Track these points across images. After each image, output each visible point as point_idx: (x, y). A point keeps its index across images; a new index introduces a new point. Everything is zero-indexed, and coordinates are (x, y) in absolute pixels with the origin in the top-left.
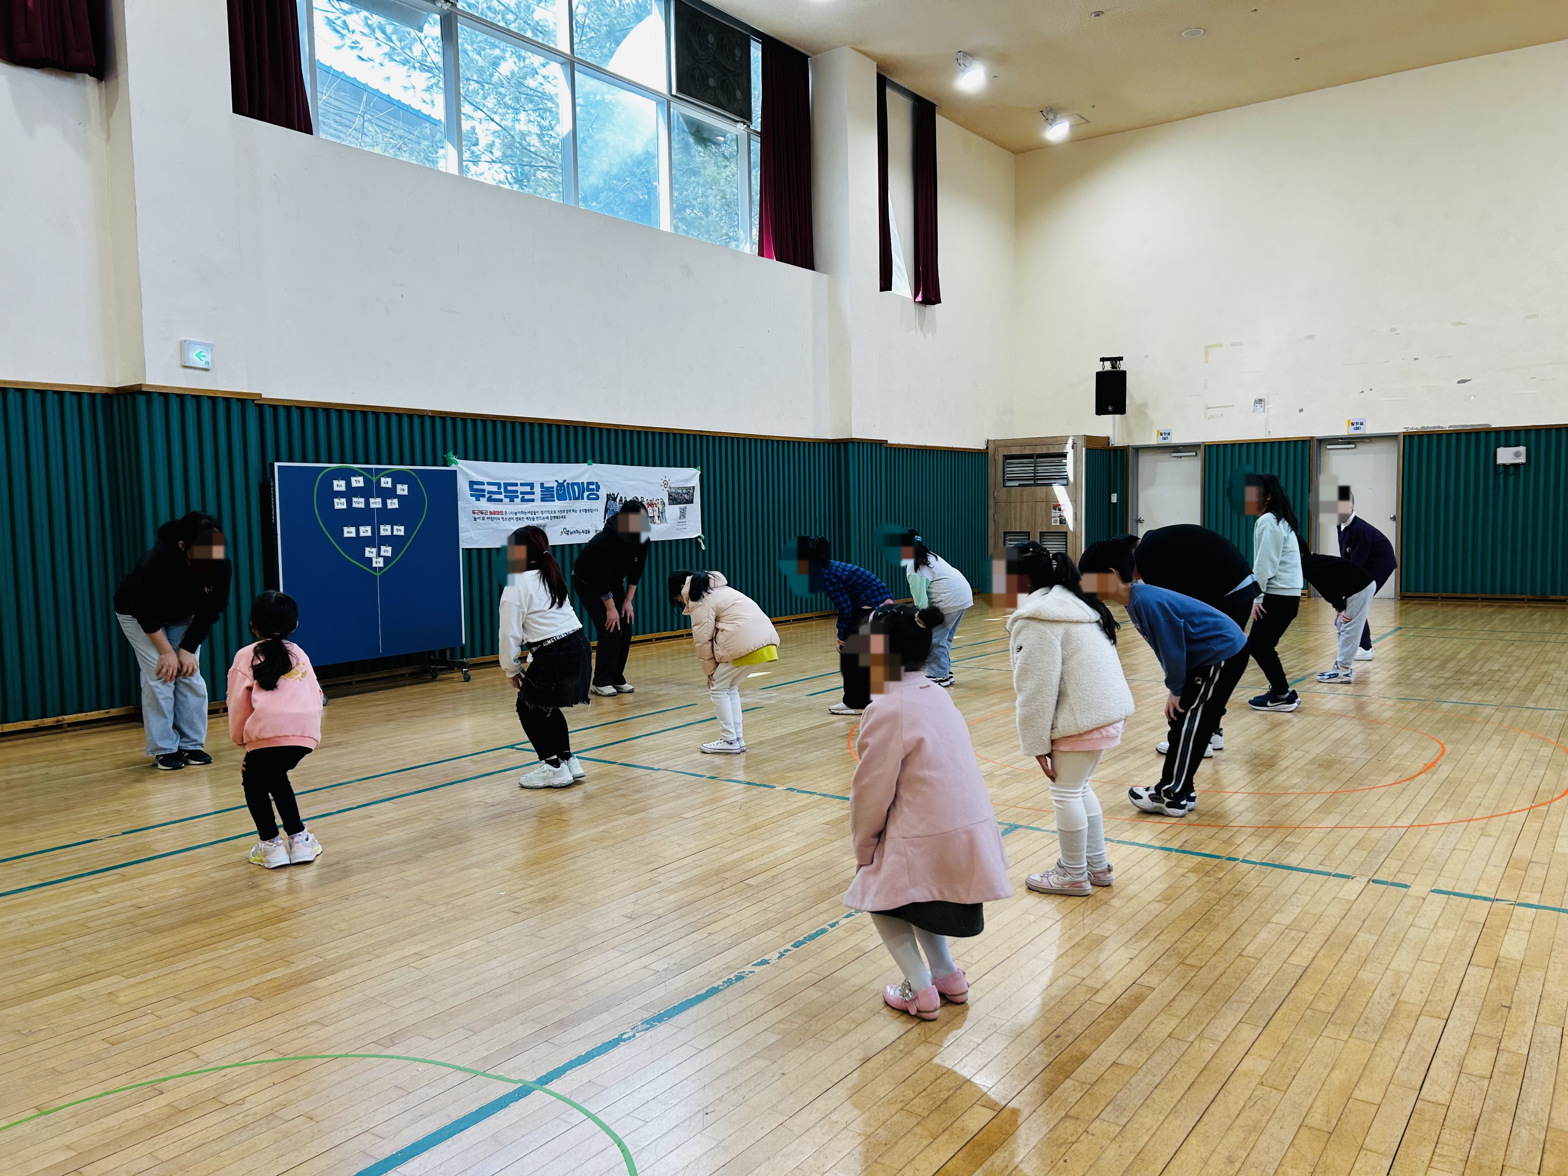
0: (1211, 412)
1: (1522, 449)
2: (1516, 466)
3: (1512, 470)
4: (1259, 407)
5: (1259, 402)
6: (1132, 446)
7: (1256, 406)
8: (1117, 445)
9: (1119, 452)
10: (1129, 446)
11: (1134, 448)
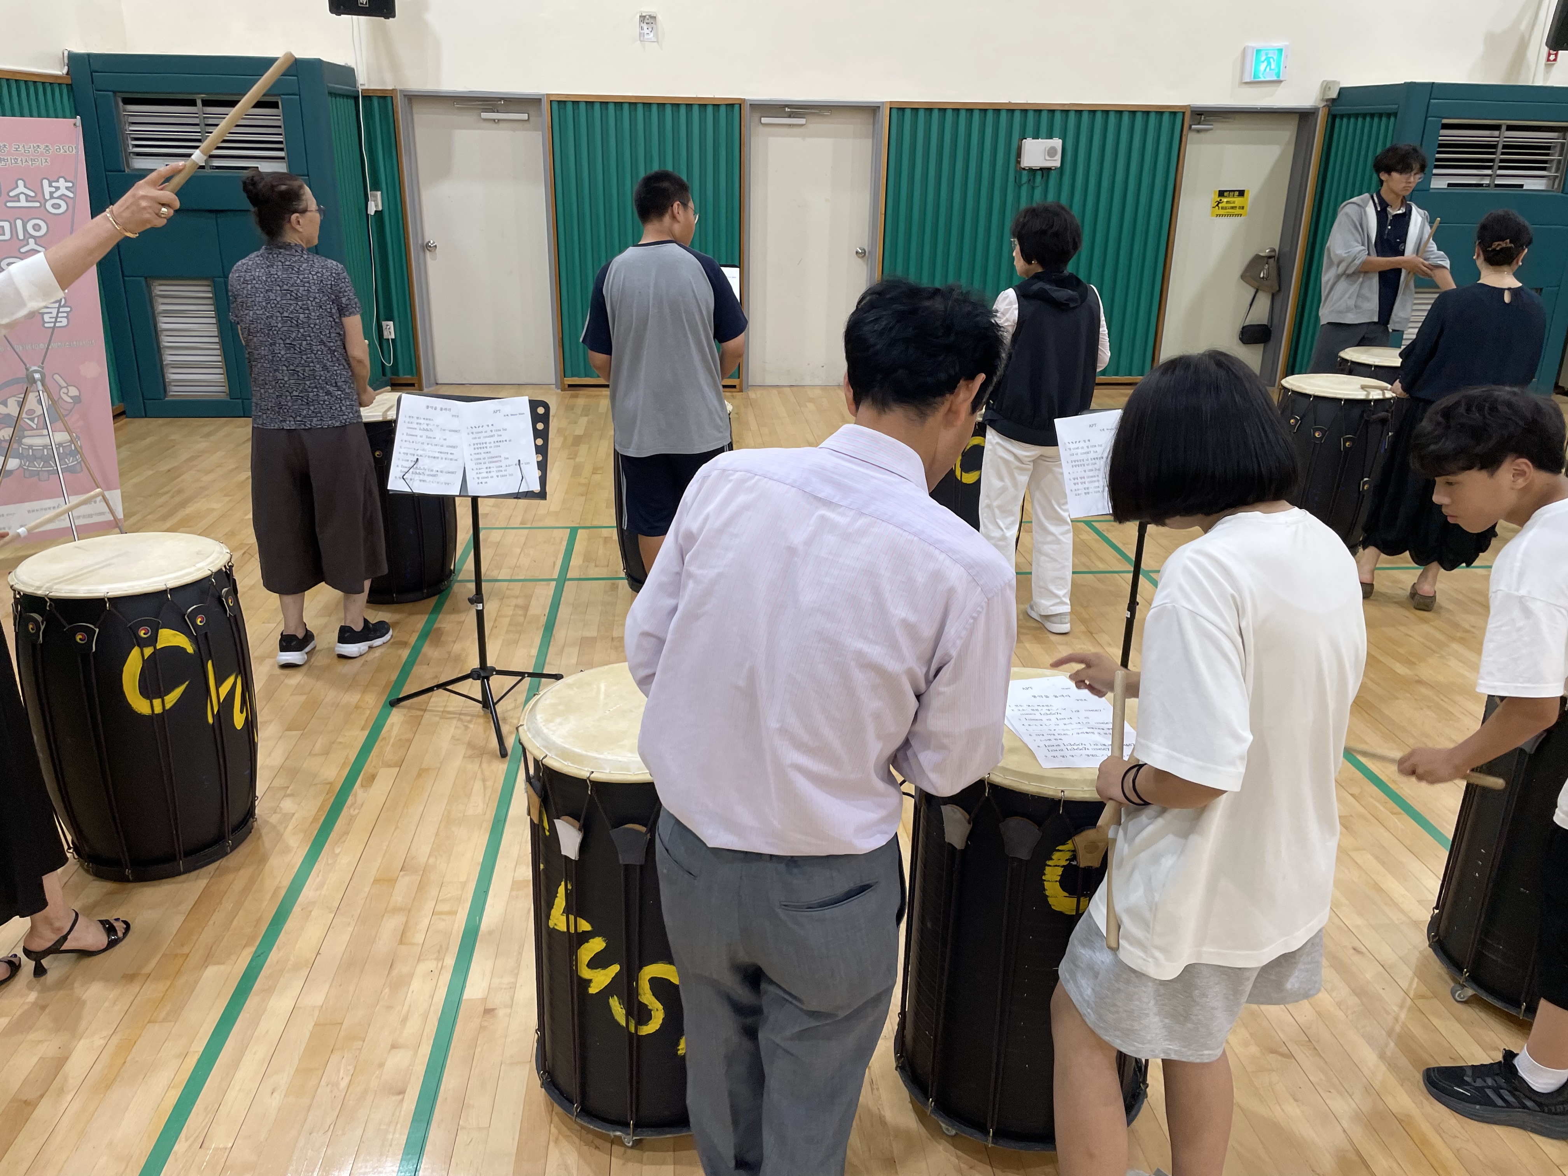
1: (1057, 144)
4: (648, 31)
5: (648, 20)
6: (401, 91)
7: (642, 28)
8: (368, 87)
9: (376, 102)
10: (395, 91)
11: (405, 96)
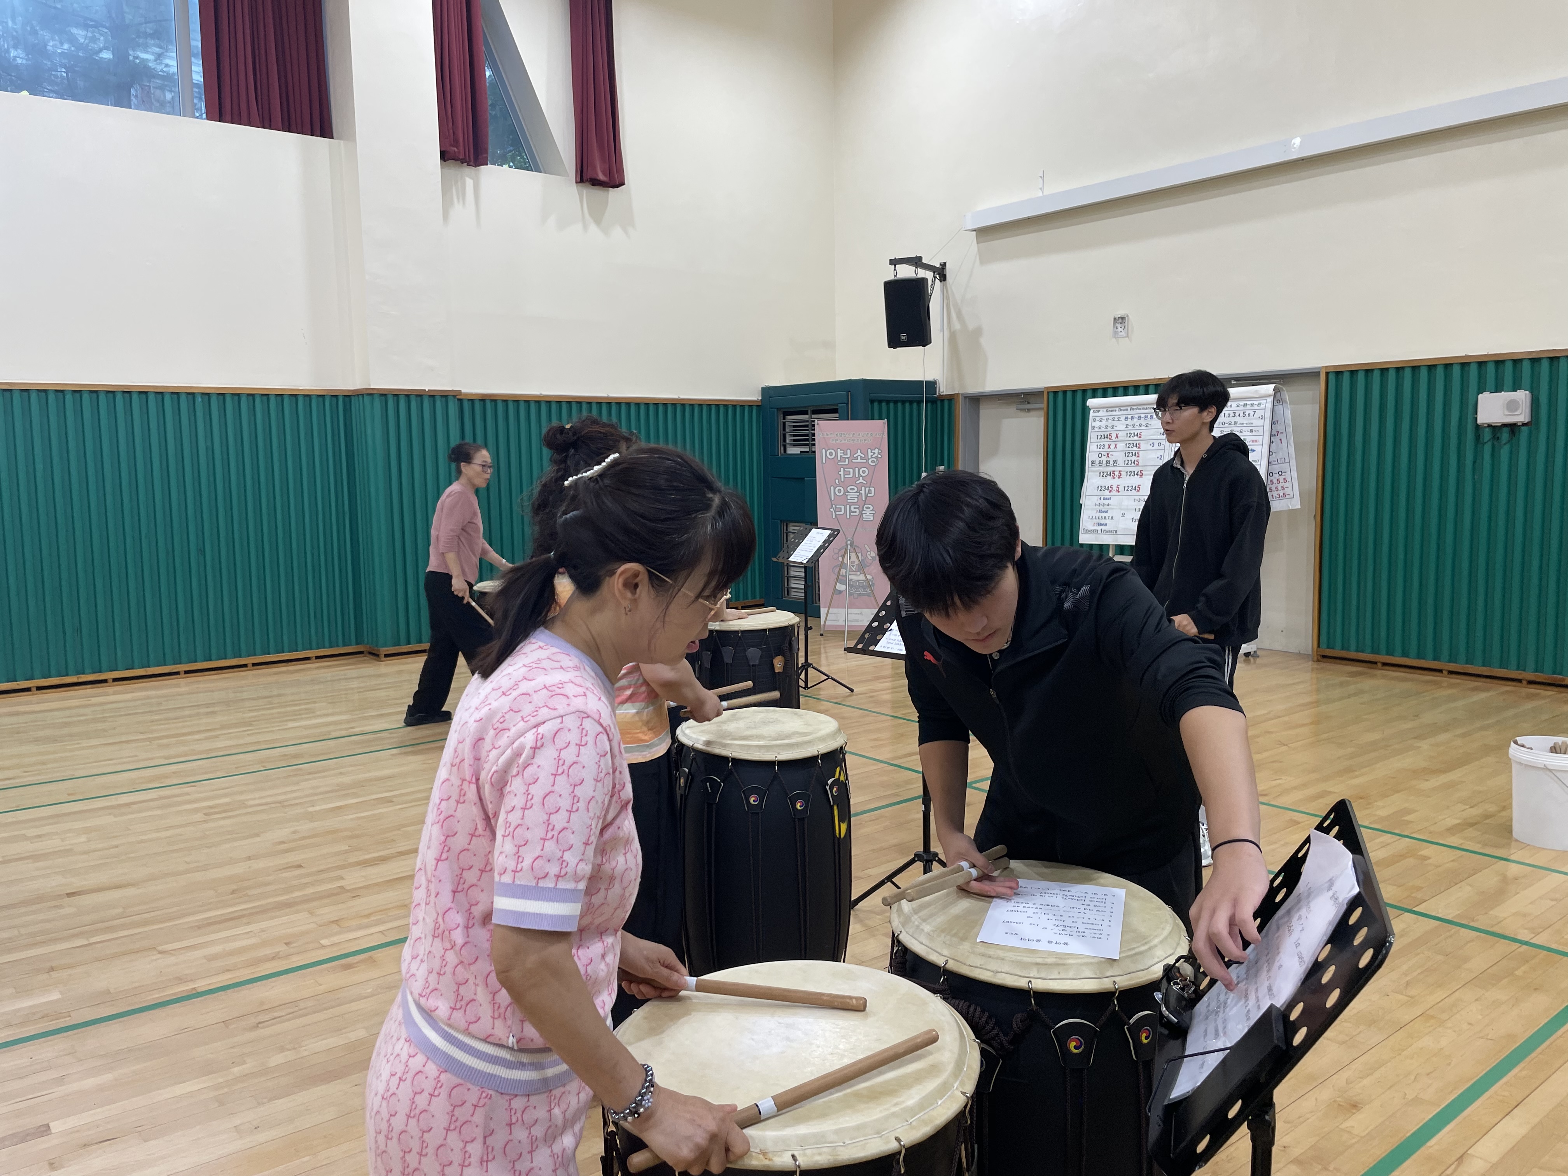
1: (1522, 396)
2: (1513, 428)
4: (1121, 329)
5: (1121, 320)
6: (962, 394)
7: (1117, 328)
8: (944, 394)
9: (946, 404)
10: (958, 394)
11: (965, 397)
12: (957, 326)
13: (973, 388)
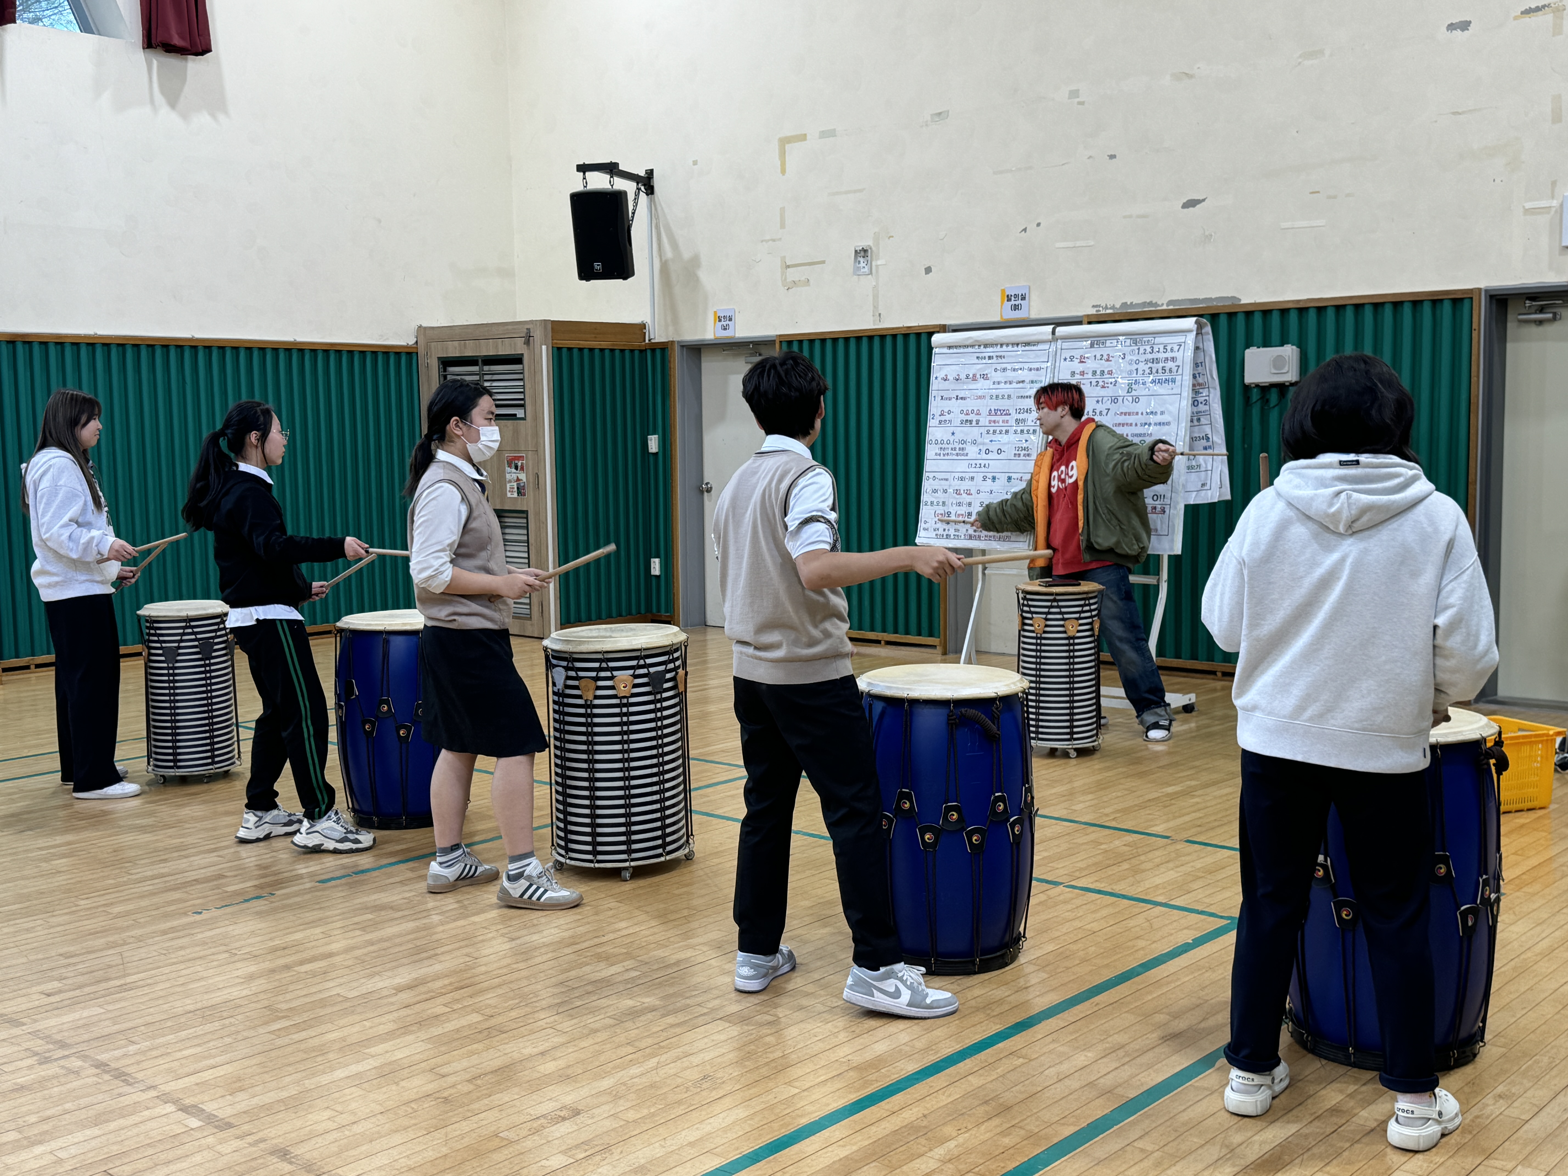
0: (793, 274)
1: (1290, 352)
2: (1281, 388)
3: (1274, 397)
4: (864, 265)
5: (863, 253)
6: (678, 342)
7: (859, 262)
8: (656, 341)
9: (658, 353)
10: (673, 342)
11: (683, 346)
12: (669, 254)
13: (691, 335)
